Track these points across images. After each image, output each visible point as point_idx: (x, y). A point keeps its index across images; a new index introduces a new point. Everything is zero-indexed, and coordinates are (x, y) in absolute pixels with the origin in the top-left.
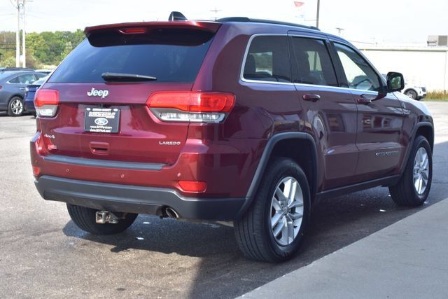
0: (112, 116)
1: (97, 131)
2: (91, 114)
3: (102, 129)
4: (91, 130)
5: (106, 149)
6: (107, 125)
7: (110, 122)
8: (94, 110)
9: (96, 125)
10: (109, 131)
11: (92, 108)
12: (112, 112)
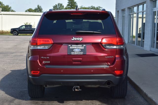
0: (83, 48)
1: (76, 54)
2: (71, 48)
3: (78, 53)
4: (72, 54)
5: (81, 61)
6: (80, 52)
7: (82, 50)
8: (73, 46)
9: (74, 52)
10: (82, 54)
11: (72, 45)
12: (82, 46)
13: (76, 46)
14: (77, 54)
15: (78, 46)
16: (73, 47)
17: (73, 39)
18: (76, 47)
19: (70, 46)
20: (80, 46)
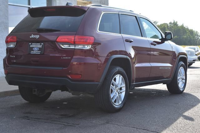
13: (35, 44)
14: (35, 53)
15: (37, 44)
16: (33, 46)
17: (31, 36)
18: (35, 46)
19: (31, 45)
20: (38, 44)
